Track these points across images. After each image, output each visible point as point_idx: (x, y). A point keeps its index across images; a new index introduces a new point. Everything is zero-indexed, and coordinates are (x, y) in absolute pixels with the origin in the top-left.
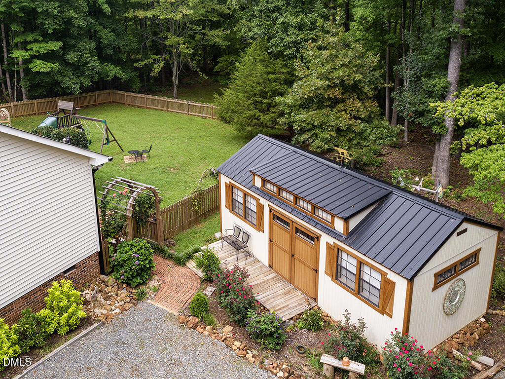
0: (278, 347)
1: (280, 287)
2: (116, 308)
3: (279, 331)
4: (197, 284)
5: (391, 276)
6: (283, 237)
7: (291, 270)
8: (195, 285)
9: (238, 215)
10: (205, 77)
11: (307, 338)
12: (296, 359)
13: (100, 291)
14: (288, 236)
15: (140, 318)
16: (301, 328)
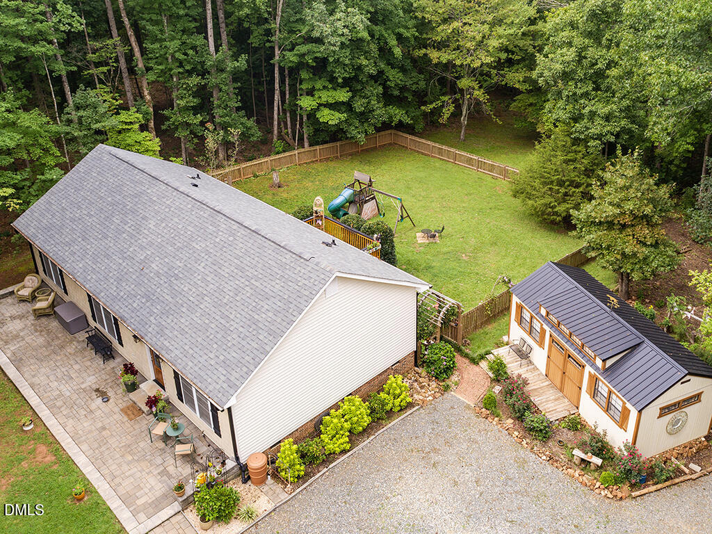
0: (544, 439)
1: (551, 394)
2: (429, 396)
3: (547, 429)
4: (488, 383)
5: (629, 405)
6: (558, 358)
7: (562, 382)
8: (486, 383)
9: (524, 329)
10: (498, 121)
11: (567, 435)
12: (556, 449)
13: (416, 381)
14: (562, 358)
15: (448, 405)
16: (564, 428)
